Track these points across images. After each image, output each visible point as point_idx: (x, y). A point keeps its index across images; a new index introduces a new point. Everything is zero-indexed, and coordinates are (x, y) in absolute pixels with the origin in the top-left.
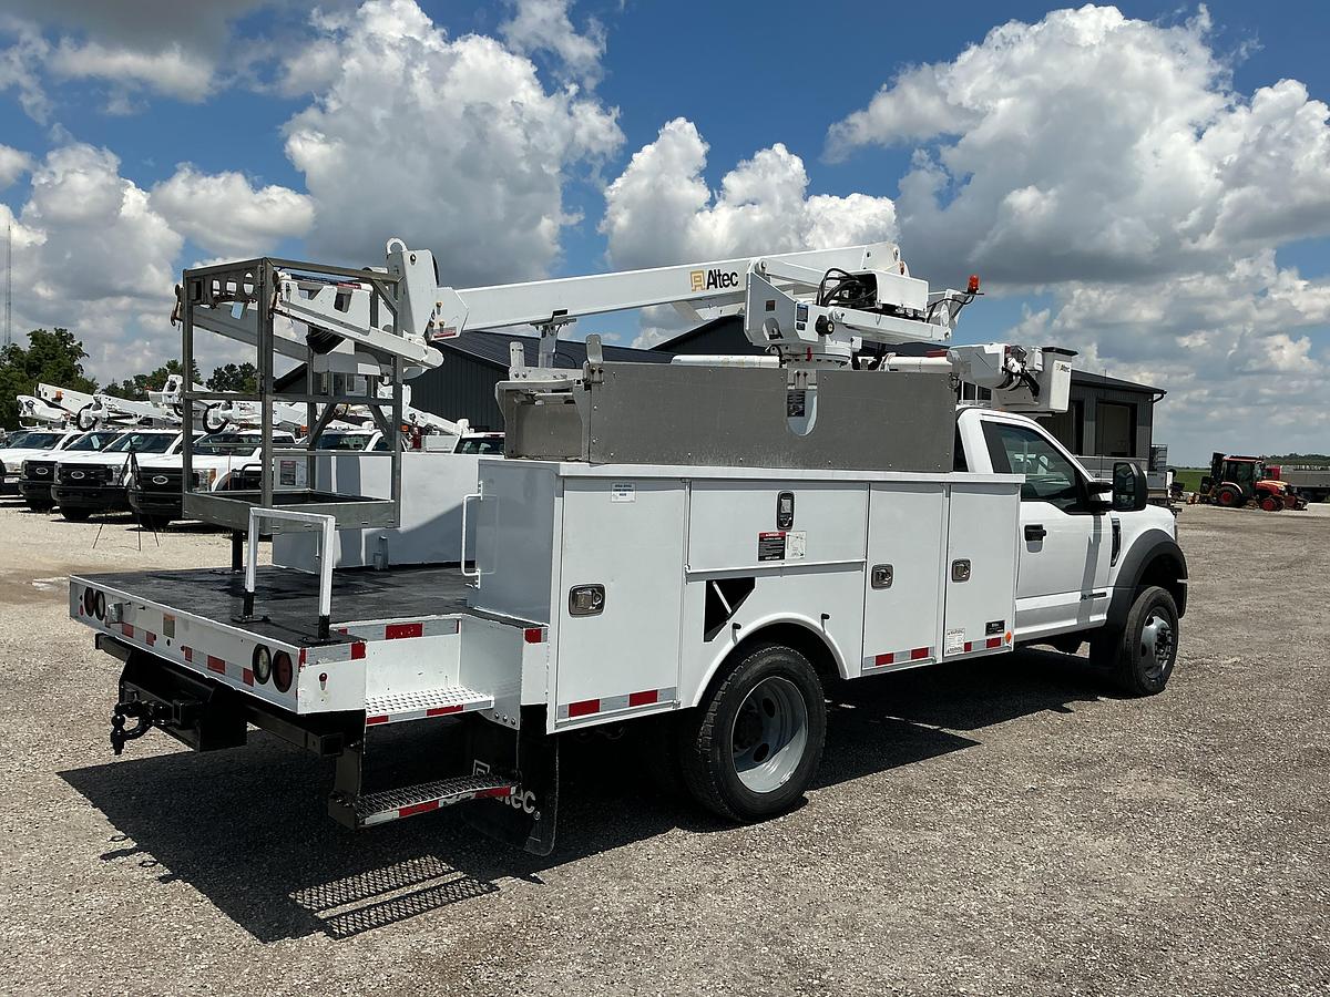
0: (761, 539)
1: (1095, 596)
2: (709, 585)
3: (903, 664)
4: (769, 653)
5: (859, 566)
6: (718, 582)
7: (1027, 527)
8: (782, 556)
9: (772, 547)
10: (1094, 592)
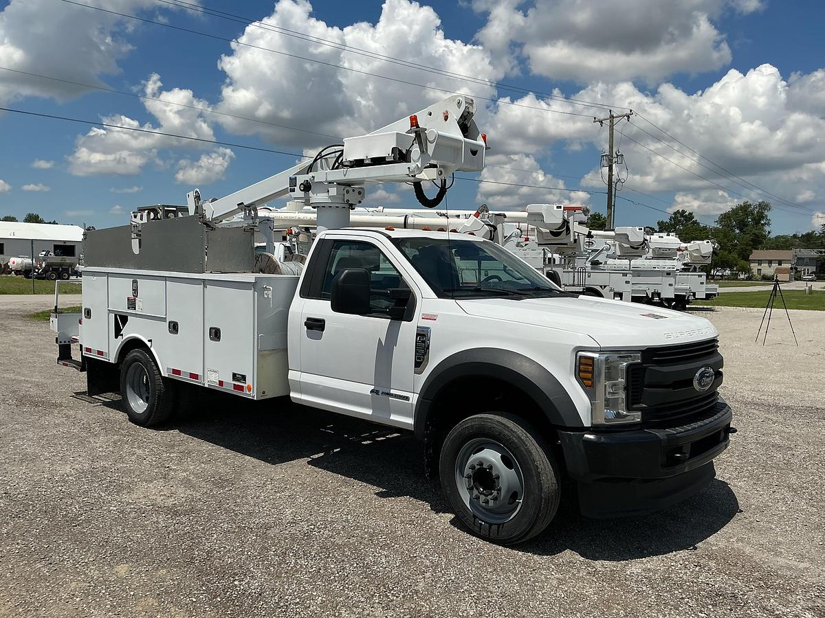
0: (128, 300)
1: (392, 395)
2: (116, 315)
3: (184, 378)
4: (136, 352)
5: (164, 320)
6: (119, 315)
7: (309, 319)
8: (135, 309)
9: (132, 304)
10: (392, 391)
